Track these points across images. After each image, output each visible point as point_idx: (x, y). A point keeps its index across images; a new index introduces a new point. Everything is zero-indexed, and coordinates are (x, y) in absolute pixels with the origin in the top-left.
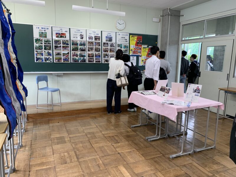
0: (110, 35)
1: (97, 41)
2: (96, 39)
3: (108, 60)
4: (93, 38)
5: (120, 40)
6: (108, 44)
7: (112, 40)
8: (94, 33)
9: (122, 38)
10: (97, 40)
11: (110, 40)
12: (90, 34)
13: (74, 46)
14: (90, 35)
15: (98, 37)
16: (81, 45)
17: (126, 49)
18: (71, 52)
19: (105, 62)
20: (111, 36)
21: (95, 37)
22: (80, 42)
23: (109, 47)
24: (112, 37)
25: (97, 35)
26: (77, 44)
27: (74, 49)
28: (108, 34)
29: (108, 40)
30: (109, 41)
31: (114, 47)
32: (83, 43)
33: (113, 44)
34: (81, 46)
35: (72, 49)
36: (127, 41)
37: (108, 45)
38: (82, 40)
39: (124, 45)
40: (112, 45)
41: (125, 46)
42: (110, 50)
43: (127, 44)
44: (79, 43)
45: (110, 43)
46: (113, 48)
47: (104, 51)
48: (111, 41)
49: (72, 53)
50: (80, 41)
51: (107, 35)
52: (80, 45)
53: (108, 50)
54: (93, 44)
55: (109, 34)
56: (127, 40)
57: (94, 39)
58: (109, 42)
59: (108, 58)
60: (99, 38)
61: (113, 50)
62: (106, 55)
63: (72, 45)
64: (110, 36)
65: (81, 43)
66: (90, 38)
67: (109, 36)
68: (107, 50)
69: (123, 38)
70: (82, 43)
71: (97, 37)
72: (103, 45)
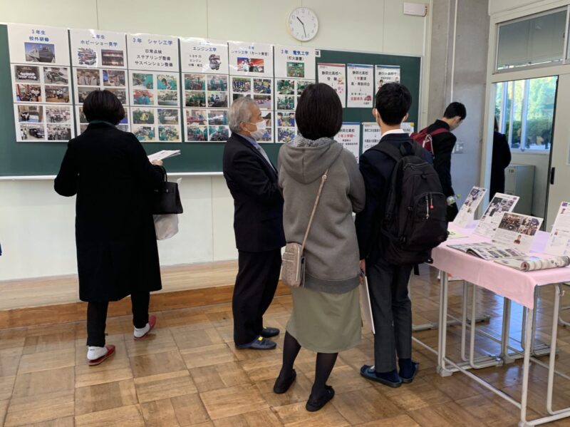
0: (42, 39)
1: (114, 67)
2: (106, 60)
3: (38, 130)
4: (95, 57)
5: (144, 60)
6: (34, 70)
7: (53, 56)
8: (100, 40)
9: (149, 54)
10: (113, 63)
11: (46, 54)
12: (82, 42)
13: (192, 93)
14: (85, 46)
15: (116, 53)
16: (213, 87)
17: (167, 91)
18: (184, 110)
19: (28, 136)
20: (47, 40)
21: (103, 52)
22: (210, 79)
23: (42, 83)
24: (52, 46)
25: (113, 48)
26: (200, 86)
27: (191, 100)
28: (36, 35)
29: (37, 55)
30: (40, 60)
31: (66, 81)
32: (219, 82)
33: (62, 71)
34: (214, 92)
35: (187, 99)
36: (171, 65)
37: (37, 76)
38: (215, 71)
39: (160, 78)
40: (54, 76)
41: (164, 80)
42: (48, 91)
43: (170, 74)
44: (206, 81)
45: (45, 68)
46: (62, 84)
47: (19, 96)
48: (50, 61)
49: (187, 112)
50: (208, 76)
51: (31, 38)
52: (209, 89)
53: (39, 95)
54: (98, 78)
55: (40, 35)
56: (169, 59)
57: (99, 60)
58: (41, 66)
59: (40, 121)
60: (118, 56)
61: (58, 92)
62: (33, 111)
63: (187, 88)
64: (44, 42)
65: (212, 81)
66: (87, 56)
67: (39, 42)
68: (33, 91)
69: (153, 54)
70: (217, 81)
71: (110, 52)
72: (17, 76)
